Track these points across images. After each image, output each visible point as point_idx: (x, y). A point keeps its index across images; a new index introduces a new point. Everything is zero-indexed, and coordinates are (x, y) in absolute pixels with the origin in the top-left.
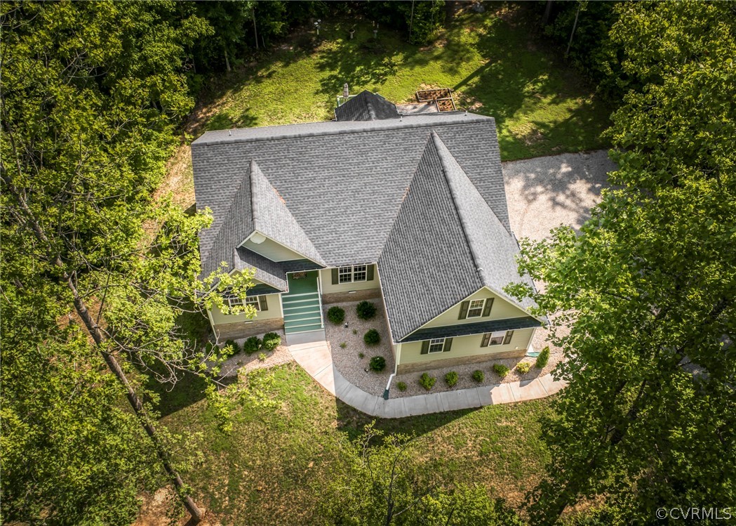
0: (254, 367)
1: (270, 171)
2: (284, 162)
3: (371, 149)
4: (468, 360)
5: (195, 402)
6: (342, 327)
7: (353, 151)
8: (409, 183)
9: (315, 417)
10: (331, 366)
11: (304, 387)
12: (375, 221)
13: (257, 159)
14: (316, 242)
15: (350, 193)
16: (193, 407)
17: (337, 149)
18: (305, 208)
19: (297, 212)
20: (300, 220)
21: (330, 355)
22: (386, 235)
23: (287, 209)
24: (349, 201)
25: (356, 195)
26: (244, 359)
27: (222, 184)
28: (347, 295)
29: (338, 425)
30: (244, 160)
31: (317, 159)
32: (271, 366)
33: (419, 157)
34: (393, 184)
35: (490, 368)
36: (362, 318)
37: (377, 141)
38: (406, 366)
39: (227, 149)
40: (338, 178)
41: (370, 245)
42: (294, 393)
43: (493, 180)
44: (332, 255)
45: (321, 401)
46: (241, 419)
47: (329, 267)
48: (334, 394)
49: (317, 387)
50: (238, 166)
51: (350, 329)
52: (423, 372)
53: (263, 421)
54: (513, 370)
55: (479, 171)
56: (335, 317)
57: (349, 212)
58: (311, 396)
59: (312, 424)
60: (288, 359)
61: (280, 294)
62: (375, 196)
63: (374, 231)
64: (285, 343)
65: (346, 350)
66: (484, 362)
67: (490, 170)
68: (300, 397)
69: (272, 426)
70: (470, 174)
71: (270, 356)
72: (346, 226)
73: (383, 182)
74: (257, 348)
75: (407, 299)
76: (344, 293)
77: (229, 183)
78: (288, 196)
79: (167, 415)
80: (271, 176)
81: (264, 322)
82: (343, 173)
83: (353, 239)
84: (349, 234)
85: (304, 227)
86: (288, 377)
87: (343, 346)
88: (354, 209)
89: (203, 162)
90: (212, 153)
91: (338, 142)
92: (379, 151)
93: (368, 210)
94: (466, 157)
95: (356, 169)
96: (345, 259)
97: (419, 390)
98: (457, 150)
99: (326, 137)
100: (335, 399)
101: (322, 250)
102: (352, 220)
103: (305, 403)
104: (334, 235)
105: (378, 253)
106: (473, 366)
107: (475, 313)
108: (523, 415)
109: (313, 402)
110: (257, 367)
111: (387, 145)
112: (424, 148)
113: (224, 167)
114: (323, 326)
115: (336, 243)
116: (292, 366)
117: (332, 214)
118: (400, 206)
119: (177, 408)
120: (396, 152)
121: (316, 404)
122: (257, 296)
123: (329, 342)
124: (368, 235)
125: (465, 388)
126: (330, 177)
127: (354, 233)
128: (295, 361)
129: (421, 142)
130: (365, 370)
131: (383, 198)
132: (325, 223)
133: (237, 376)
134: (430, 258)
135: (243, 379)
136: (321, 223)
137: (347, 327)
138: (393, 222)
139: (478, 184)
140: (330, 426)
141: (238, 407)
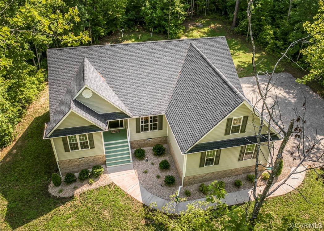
0: (85, 189)
1: (96, 63)
2: (104, 58)
3: (156, 52)
4: (230, 173)
5: (42, 215)
6: (144, 161)
7: (146, 52)
8: (180, 69)
9: (129, 218)
10: (138, 184)
11: (120, 199)
12: (162, 90)
13: (88, 57)
14: (126, 103)
15: (145, 75)
16: (40, 219)
17: (136, 52)
18: (118, 83)
19: (113, 85)
20: (115, 90)
21: (137, 178)
22: (169, 98)
23: (106, 83)
24: (145, 79)
25: (149, 76)
26: (79, 185)
27: (66, 70)
28: (146, 142)
29: (145, 222)
30: (80, 57)
31: (124, 57)
32: (97, 187)
33: (185, 55)
34: (171, 69)
35: (244, 178)
36: (156, 155)
37: (159, 47)
38: (190, 178)
39: (69, 52)
40: (138, 67)
41: (159, 104)
42: (113, 203)
43: (229, 67)
44: (136, 109)
45: (133, 207)
46: (75, 224)
47: (134, 117)
48: (142, 202)
49: (129, 198)
50: (76, 61)
51: (149, 162)
52: (201, 184)
53: (91, 224)
54: (260, 178)
55: (220, 62)
56: (139, 154)
57: (145, 85)
58: (125, 204)
59: (127, 223)
60: (108, 182)
61: (102, 132)
62: (161, 76)
63: (161, 96)
64: (106, 172)
65: (148, 174)
66: (240, 174)
67: (226, 62)
68: (117, 205)
69: (97, 227)
70: (215, 64)
71: (96, 181)
72: (144, 93)
73: (165, 69)
74: (88, 175)
75: (188, 126)
76: (144, 140)
77: (70, 70)
78: (107, 77)
79: (21, 226)
80: (96, 66)
81: (92, 158)
82: (141, 64)
83: (149, 100)
84: (146, 97)
85: (118, 94)
86: (109, 193)
87: (146, 172)
88: (148, 83)
89: (54, 59)
90: (60, 54)
91: (137, 48)
92: (161, 52)
93: (157, 84)
94: (212, 55)
95: (148, 62)
96: (144, 112)
97: (200, 195)
98: (206, 52)
99: (130, 45)
100: (142, 205)
101: (129, 107)
102: (148, 89)
103: (121, 209)
104: (137, 98)
105: (165, 108)
106: (233, 178)
107: (236, 130)
108: (274, 206)
109: (127, 208)
110: (87, 189)
111: (166, 49)
112: (187, 51)
113: (67, 61)
114: (131, 161)
115: (138, 103)
116: (111, 186)
117: (135, 86)
118: (176, 81)
119: (29, 220)
120: (171, 53)
121: (129, 209)
122: (87, 134)
123: (136, 170)
124: (158, 97)
125: (230, 192)
126: (133, 66)
127: (149, 97)
128: (113, 183)
129: (185, 48)
130: (162, 185)
131: (165, 77)
132: (130, 91)
133: (73, 196)
134: (200, 99)
135: (77, 197)
136: (128, 91)
137: (147, 161)
138: (173, 90)
139: (221, 69)
140: (140, 223)
141: (73, 216)
